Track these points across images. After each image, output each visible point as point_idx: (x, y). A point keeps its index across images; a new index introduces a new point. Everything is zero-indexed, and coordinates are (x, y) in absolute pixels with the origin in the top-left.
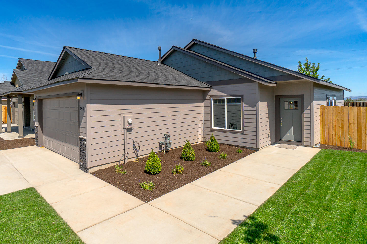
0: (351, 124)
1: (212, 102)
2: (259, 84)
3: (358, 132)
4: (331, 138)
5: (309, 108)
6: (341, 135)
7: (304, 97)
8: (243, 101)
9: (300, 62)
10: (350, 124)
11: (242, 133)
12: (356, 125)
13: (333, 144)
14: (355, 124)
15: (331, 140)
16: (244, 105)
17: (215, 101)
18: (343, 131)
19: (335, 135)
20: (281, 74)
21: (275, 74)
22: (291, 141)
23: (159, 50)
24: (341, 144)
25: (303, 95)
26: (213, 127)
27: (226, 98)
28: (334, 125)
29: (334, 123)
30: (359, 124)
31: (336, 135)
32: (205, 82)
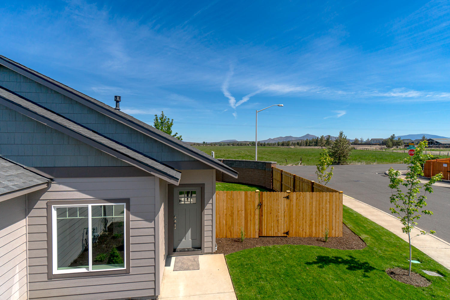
0: (239, 211)
1: (54, 213)
2: (161, 180)
3: (245, 219)
4: (222, 229)
5: (211, 202)
6: (231, 224)
7: (205, 186)
9: (156, 115)
10: (238, 211)
11: (127, 273)
12: (244, 212)
13: (223, 236)
14: (243, 210)
15: (222, 231)
17: (61, 212)
18: (233, 219)
19: (225, 225)
20: (186, 159)
22: (188, 250)
24: (231, 235)
25: (204, 184)
26: (56, 271)
27: (90, 206)
28: (225, 213)
29: (225, 211)
30: (246, 210)
31: (226, 224)
32: (36, 168)
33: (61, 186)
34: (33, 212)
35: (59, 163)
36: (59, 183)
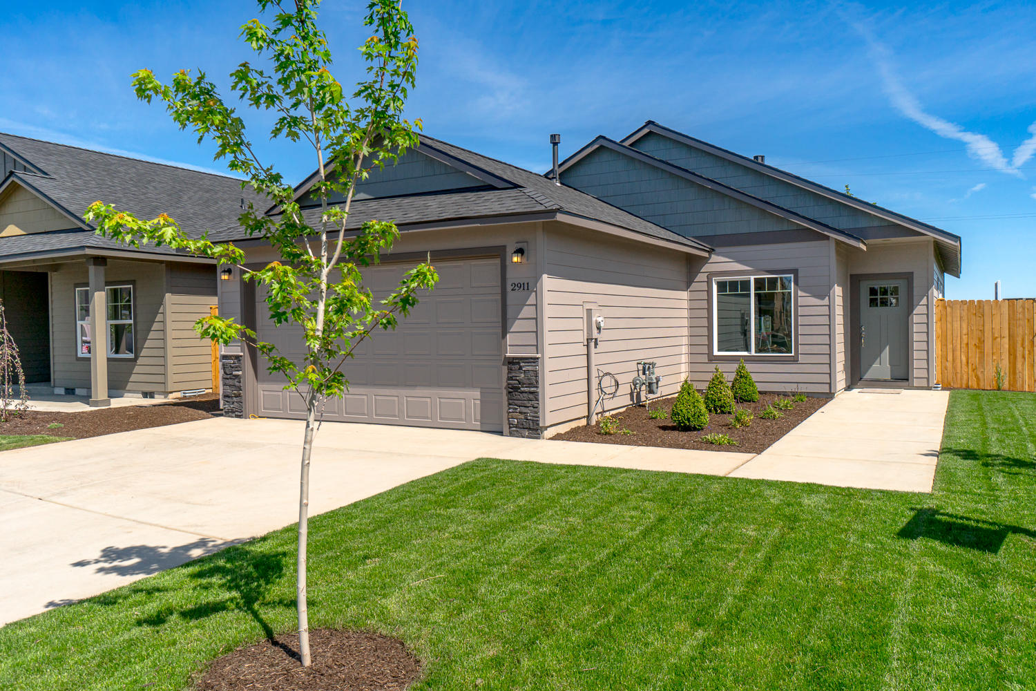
0: (997, 338)
1: (715, 287)
2: (838, 243)
3: (1010, 354)
4: (959, 371)
5: (924, 301)
6: (979, 363)
7: (914, 276)
8: (796, 283)
10: (994, 339)
11: (794, 360)
12: (1006, 340)
13: (961, 385)
14: (1004, 337)
15: (959, 376)
16: (800, 293)
17: (722, 286)
18: (982, 353)
19: (966, 364)
20: (876, 224)
21: (863, 223)
22: (885, 381)
23: (555, 144)
24: (978, 384)
25: (913, 273)
26: (716, 353)
27: (752, 278)
28: (965, 341)
29: (965, 337)
30: (1011, 337)
31: (968, 363)
32: (693, 237)
33: (720, 257)
34: (694, 286)
35: (721, 231)
36: (718, 254)
